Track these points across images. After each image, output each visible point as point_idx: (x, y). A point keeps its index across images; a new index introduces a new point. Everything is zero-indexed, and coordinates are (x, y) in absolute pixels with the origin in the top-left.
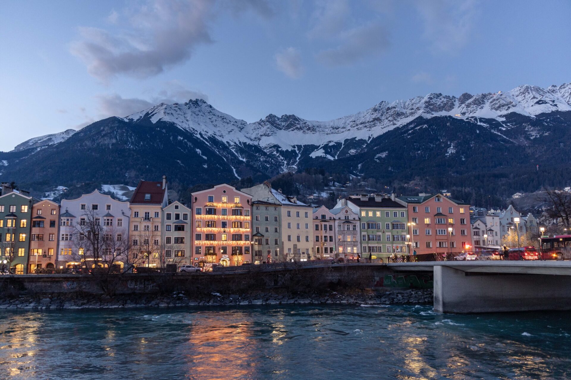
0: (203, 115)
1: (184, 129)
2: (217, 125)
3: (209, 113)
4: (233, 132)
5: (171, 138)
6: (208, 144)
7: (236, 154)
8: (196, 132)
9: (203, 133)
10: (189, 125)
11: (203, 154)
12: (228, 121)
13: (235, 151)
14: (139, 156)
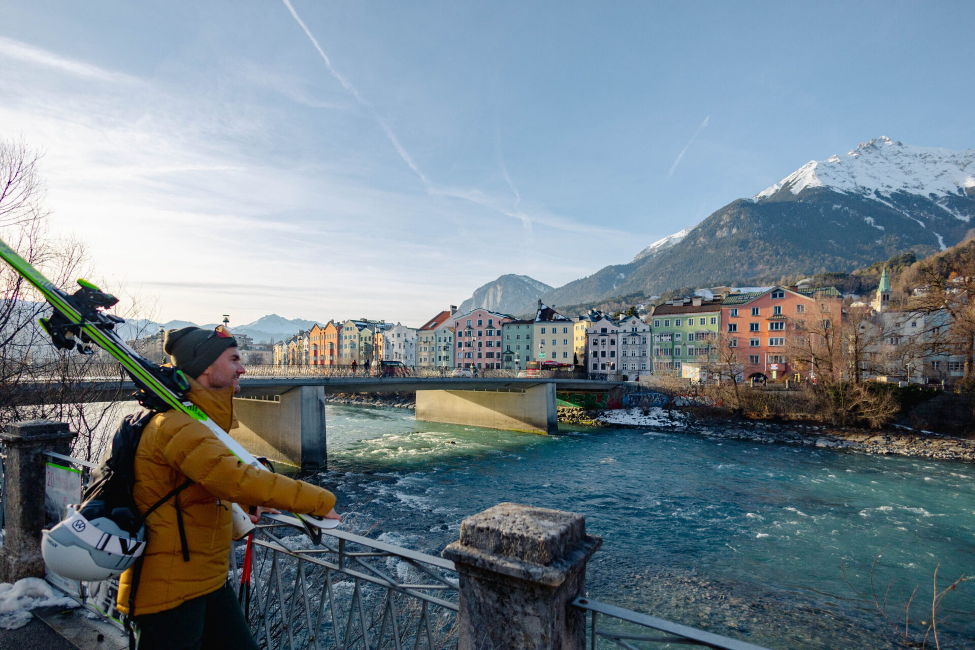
0: (884, 161)
1: (845, 192)
2: (911, 171)
3: (895, 155)
4: (946, 174)
5: (821, 210)
6: (890, 205)
7: (949, 211)
8: (869, 192)
9: (881, 189)
10: (855, 183)
11: (877, 223)
12: (936, 159)
13: (947, 206)
14: (767, 244)
